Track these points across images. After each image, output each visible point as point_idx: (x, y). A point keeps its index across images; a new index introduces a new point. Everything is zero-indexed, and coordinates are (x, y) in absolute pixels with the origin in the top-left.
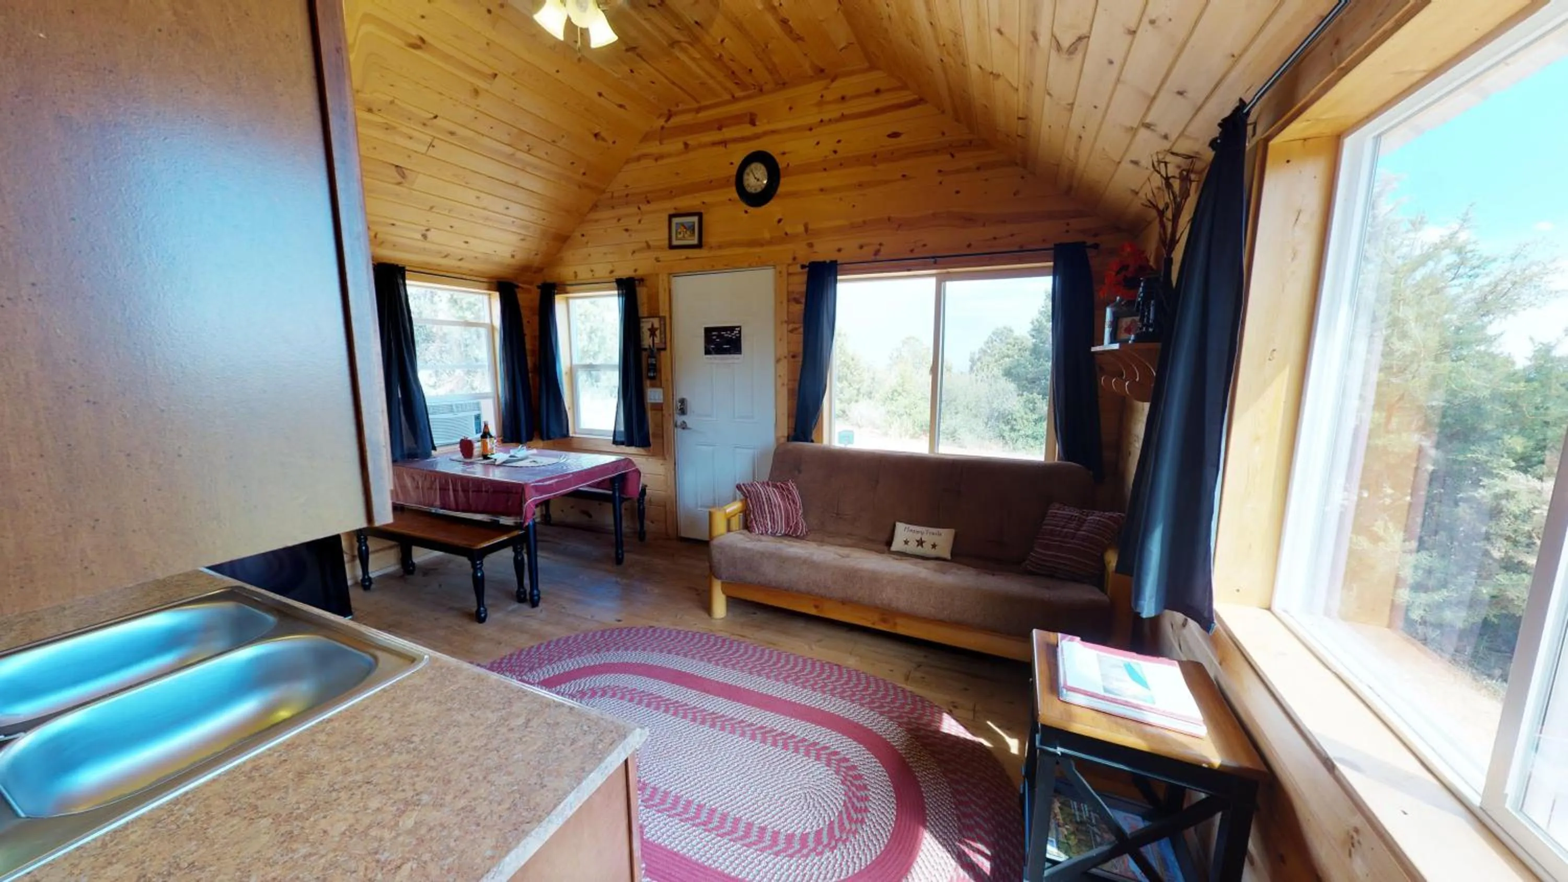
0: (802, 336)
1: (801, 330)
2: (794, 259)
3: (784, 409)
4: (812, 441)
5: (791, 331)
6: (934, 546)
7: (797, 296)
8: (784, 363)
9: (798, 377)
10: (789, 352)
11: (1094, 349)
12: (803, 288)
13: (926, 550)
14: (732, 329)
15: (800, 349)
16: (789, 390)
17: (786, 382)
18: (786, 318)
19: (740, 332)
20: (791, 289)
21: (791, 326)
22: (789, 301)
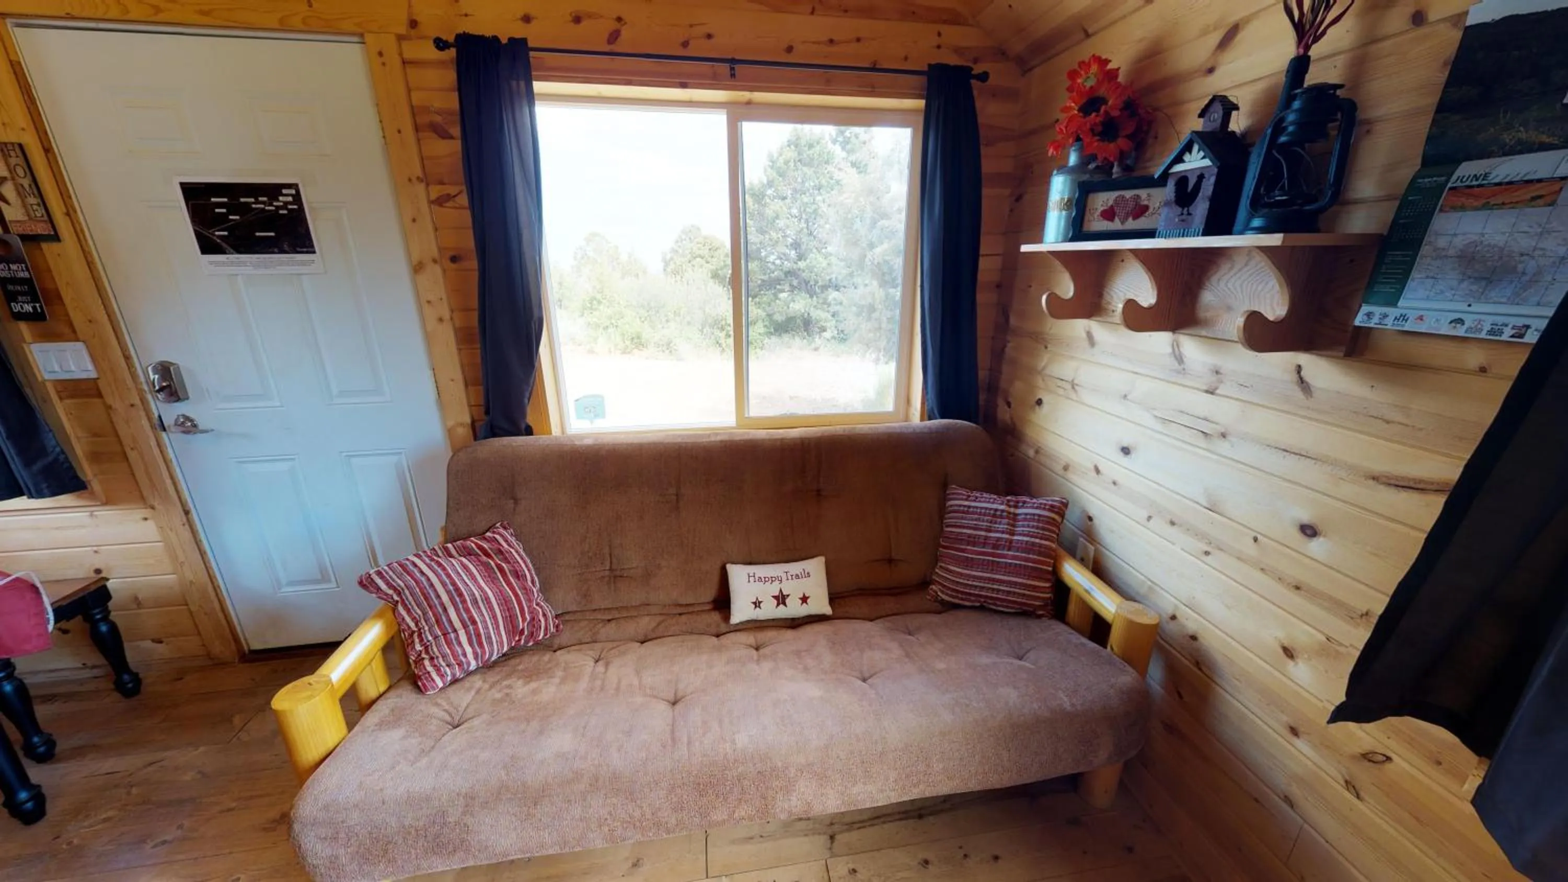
0: (467, 215)
1: (464, 200)
2: (413, 24)
3: (454, 371)
4: (529, 431)
5: (440, 201)
6: (804, 599)
7: (438, 119)
8: (434, 276)
9: (475, 303)
10: (441, 250)
11: (1025, 248)
12: (453, 101)
13: (794, 609)
14: (273, 190)
15: (469, 242)
16: (457, 331)
17: (447, 315)
18: (418, 172)
19: (297, 198)
20: (417, 98)
21: (436, 191)
22: (417, 129)
